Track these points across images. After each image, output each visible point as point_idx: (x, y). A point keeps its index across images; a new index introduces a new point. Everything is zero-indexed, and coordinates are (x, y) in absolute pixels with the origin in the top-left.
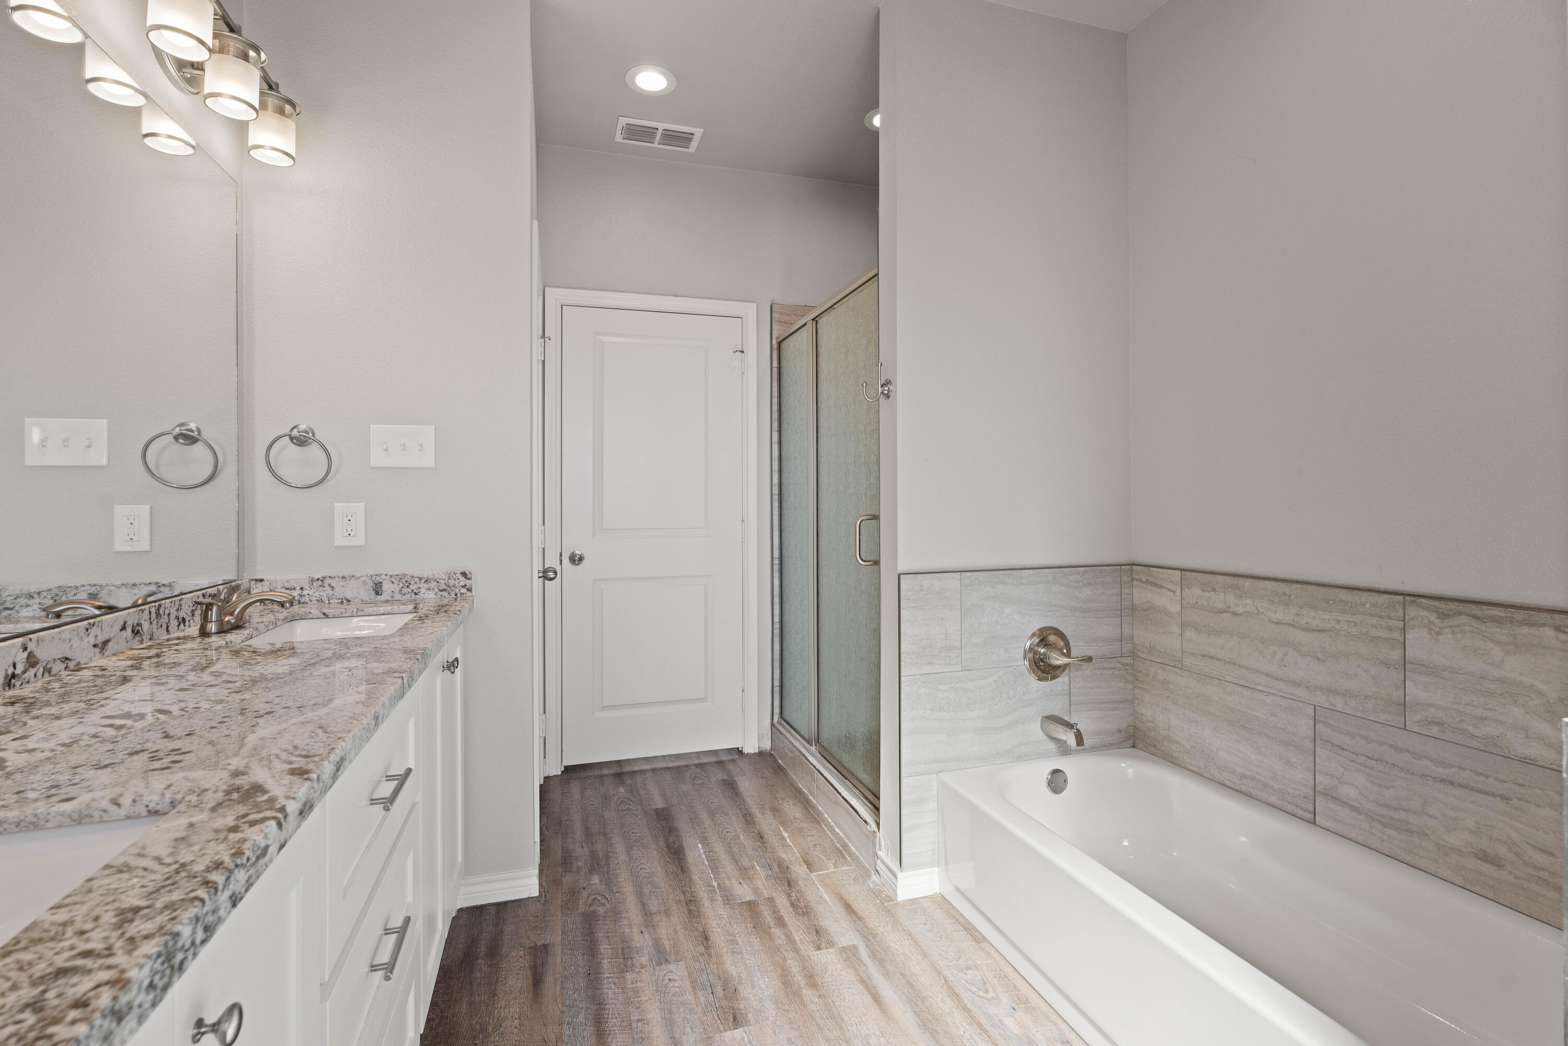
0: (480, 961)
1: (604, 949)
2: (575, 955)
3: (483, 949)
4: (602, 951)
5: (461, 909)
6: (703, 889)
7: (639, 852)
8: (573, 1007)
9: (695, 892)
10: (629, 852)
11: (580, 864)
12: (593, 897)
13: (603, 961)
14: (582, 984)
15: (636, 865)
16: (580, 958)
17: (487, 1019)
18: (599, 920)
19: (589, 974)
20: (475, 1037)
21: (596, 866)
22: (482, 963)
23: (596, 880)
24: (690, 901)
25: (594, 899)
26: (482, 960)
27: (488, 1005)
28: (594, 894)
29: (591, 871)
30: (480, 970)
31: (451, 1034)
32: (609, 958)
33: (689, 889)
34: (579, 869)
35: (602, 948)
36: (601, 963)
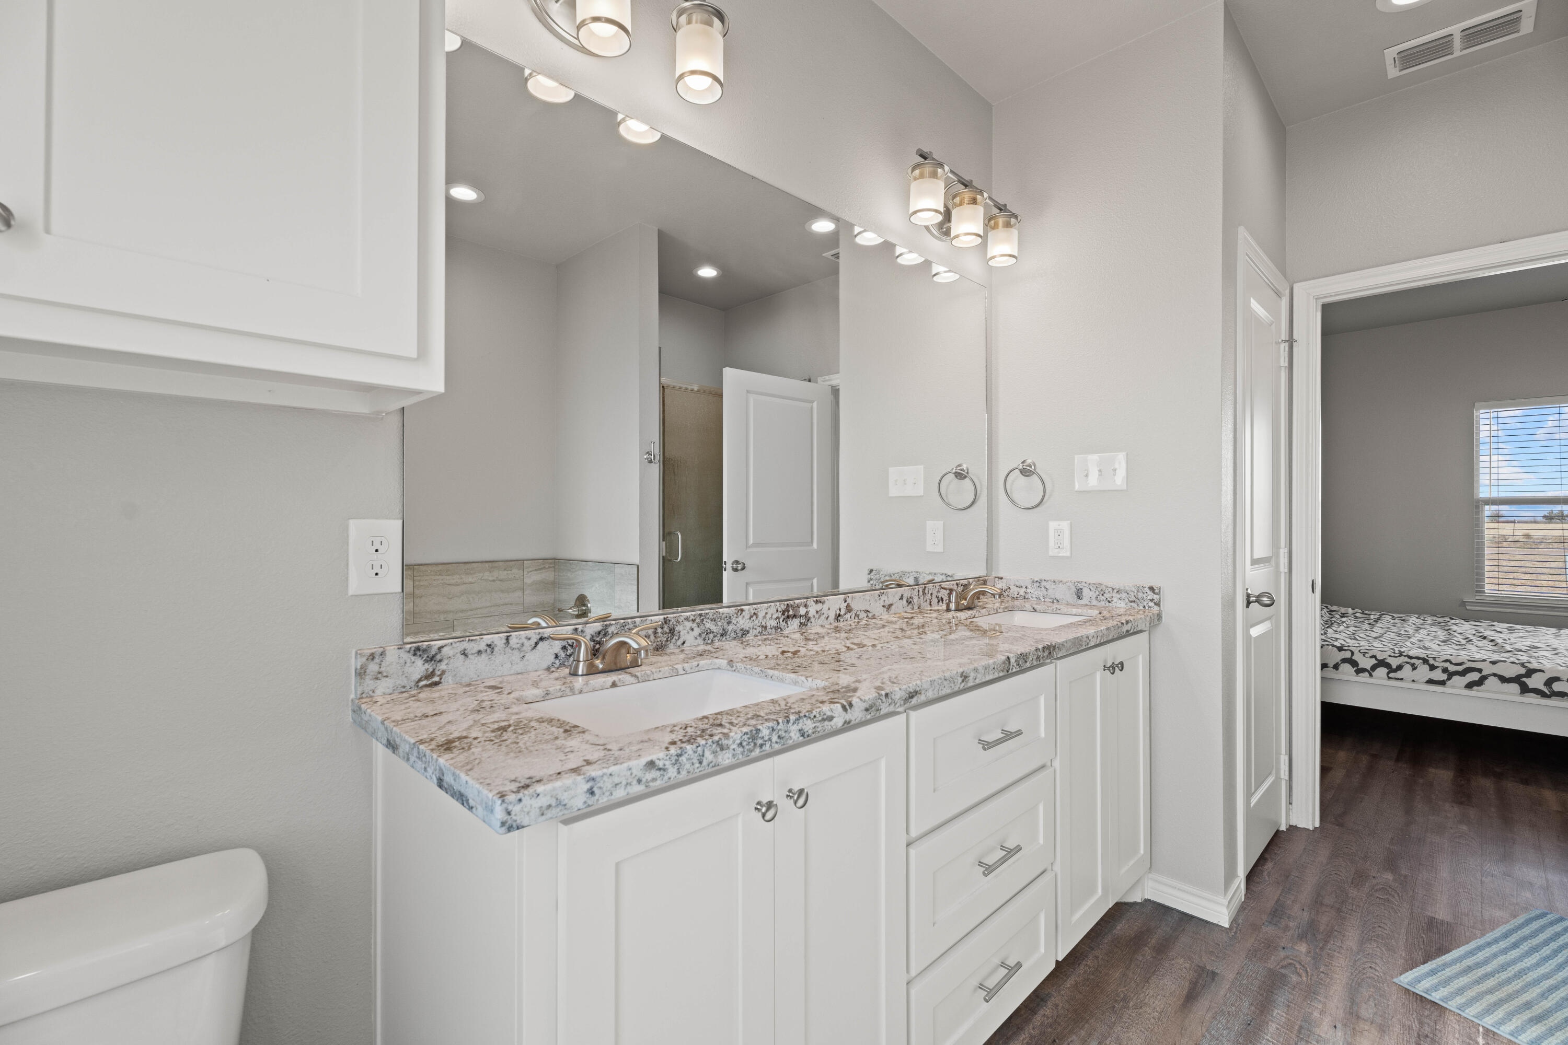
0: (1147, 948)
1: (1278, 1013)
2: (1241, 999)
3: (1153, 941)
4: (1275, 1014)
5: (1149, 900)
6: (1457, 1035)
7: (1378, 949)
8: (1217, 1040)
9: (1440, 1031)
10: (1362, 943)
11: (1291, 924)
12: (1291, 961)
13: (1270, 1023)
14: (1236, 1028)
15: (1365, 960)
16: (1246, 1005)
17: (1132, 996)
18: (1286, 986)
19: (1249, 1024)
20: (1116, 1001)
21: (1309, 935)
22: (1147, 952)
23: (1303, 948)
24: (1427, 1036)
25: (1290, 964)
26: (1149, 949)
27: (1138, 985)
28: (1292, 959)
29: (1302, 937)
30: (1143, 956)
31: (1097, 986)
32: (1280, 1025)
33: (1432, 1024)
34: (1287, 928)
35: (1276, 1011)
36: (1267, 1023)
